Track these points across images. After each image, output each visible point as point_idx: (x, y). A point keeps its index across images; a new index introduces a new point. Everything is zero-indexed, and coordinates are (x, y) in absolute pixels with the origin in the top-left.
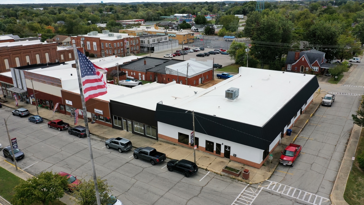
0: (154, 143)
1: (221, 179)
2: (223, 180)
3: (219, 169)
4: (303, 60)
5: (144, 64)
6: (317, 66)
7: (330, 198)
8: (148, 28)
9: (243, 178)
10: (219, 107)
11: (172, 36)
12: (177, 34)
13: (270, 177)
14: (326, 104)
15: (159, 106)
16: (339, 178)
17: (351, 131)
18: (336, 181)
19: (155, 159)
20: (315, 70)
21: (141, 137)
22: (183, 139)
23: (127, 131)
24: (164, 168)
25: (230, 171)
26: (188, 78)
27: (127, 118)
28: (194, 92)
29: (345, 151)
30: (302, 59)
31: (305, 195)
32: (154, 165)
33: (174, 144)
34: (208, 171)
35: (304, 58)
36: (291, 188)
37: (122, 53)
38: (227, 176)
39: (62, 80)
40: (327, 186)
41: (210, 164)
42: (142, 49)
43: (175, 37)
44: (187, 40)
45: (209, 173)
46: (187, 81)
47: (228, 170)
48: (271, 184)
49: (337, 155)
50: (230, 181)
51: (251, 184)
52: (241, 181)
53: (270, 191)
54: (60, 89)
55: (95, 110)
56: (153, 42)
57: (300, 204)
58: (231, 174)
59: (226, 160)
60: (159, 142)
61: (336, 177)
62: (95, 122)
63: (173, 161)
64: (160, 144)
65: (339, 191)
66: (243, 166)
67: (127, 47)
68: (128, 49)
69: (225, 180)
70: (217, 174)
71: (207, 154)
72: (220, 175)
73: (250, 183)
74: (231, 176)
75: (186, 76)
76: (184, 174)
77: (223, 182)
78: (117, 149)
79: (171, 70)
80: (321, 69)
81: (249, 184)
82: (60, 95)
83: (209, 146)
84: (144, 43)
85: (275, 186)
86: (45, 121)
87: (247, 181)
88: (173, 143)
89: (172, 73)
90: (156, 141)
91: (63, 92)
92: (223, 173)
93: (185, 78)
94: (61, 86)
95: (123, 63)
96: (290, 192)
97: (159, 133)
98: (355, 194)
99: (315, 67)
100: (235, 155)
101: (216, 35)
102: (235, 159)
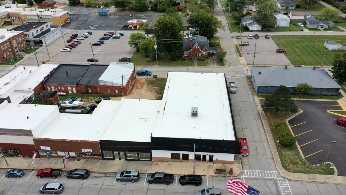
0: (152, 165)
1: (218, 179)
2: (219, 179)
3: (212, 173)
5: (67, 75)
7: (278, 171)
8: (8, 7)
9: (230, 174)
10: (195, 128)
11: (46, 18)
13: (242, 167)
14: (233, 92)
15: (153, 138)
16: (274, 155)
17: (259, 113)
18: (274, 158)
20: (205, 54)
21: (136, 162)
23: (120, 159)
25: (221, 172)
27: (119, 150)
29: (265, 133)
30: (195, 47)
31: (266, 173)
32: (168, 185)
33: (167, 161)
34: (206, 176)
35: (197, 46)
36: (257, 171)
38: (219, 176)
39: (32, 130)
40: (271, 161)
41: (204, 170)
43: (51, 19)
44: (64, 20)
45: (208, 177)
47: (219, 171)
48: (246, 172)
49: (263, 137)
50: (223, 179)
51: (236, 177)
52: (230, 177)
53: (248, 177)
55: (82, 150)
57: (267, 181)
59: (211, 164)
60: (154, 163)
61: (272, 155)
62: (80, 158)
64: (157, 164)
65: (279, 164)
66: (223, 165)
68: (16, 48)
69: (221, 179)
70: (213, 176)
71: (197, 163)
72: (215, 176)
73: (235, 176)
74: (222, 175)
76: (195, 185)
77: (221, 181)
79: (105, 81)
80: (209, 54)
81: (234, 177)
83: (197, 158)
85: (248, 173)
87: (233, 175)
89: (107, 84)
91: (35, 140)
92: (216, 175)
93: (120, 87)
94: (32, 136)
95: (45, 79)
96: (258, 174)
97: (153, 156)
98: (286, 164)
99: (205, 52)
100: (217, 159)
102: (217, 161)
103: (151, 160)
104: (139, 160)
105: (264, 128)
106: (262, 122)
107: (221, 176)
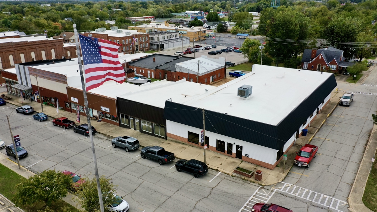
0: (163, 143)
1: (232, 180)
2: (234, 181)
3: (230, 170)
4: (320, 58)
5: (154, 62)
6: (335, 64)
7: (347, 201)
8: (158, 25)
9: (256, 180)
10: (231, 105)
11: (183, 33)
12: (188, 31)
13: (285, 179)
14: (344, 104)
15: (168, 103)
16: (357, 181)
17: (371, 132)
18: (354, 184)
19: (163, 159)
20: (333, 68)
21: (149, 136)
22: (193, 138)
23: (135, 129)
24: (172, 168)
25: (242, 172)
26: (199, 76)
27: (135, 116)
28: (205, 89)
29: (364, 152)
31: (321, 198)
32: (162, 165)
33: (184, 144)
34: (218, 172)
35: (321, 56)
36: (306, 190)
37: (130, 51)
38: (238, 177)
39: (68, 76)
40: (345, 189)
41: (221, 164)
42: (152, 47)
43: (186, 34)
44: (199, 37)
45: (220, 174)
46: (198, 79)
47: (240, 171)
48: (285, 186)
49: (356, 157)
50: (242, 182)
51: (263, 186)
52: (254, 183)
53: (284, 193)
54: (65, 86)
55: (101, 107)
56: (163, 39)
57: (315, 207)
58: (243, 175)
59: (237, 161)
60: (168, 142)
61: (354, 180)
62: (101, 120)
63: (182, 161)
64: (169, 144)
65: (357, 194)
66: (255, 167)
67: (136, 44)
68: (137, 46)
69: (237, 181)
70: (228, 175)
71: (218, 154)
72: (231, 176)
73: (263, 184)
74: (243, 177)
75: (197, 74)
76: (193, 175)
77: (234, 183)
78: (124, 148)
79: (181, 67)
80: (338, 68)
81: (261, 185)
82: (65, 92)
83: (220, 146)
84: (154, 40)
85: (289, 188)
86: (49, 118)
87: (260, 182)
88: (182, 142)
89: (183, 70)
90: (164, 141)
91: (69, 89)
92: (234, 174)
93: (196, 76)
94: (66, 83)
95: (132, 60)
96: (305, 194)
97: (167, 132)
98: (374, 197)
99: (332, 66)
100: (247, 156)
101: (229, 32)
102: (248, 159)
103: (166, 138)
104: (153, 135)
105: (365, 148)
106: (368, 141)
107: (240, 178)
